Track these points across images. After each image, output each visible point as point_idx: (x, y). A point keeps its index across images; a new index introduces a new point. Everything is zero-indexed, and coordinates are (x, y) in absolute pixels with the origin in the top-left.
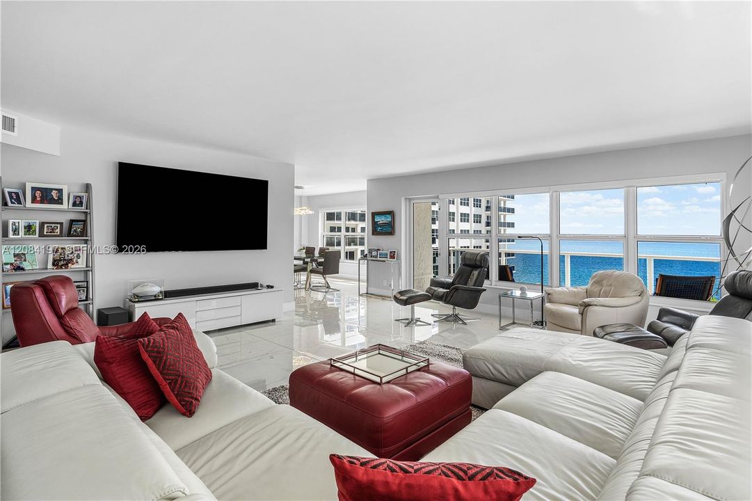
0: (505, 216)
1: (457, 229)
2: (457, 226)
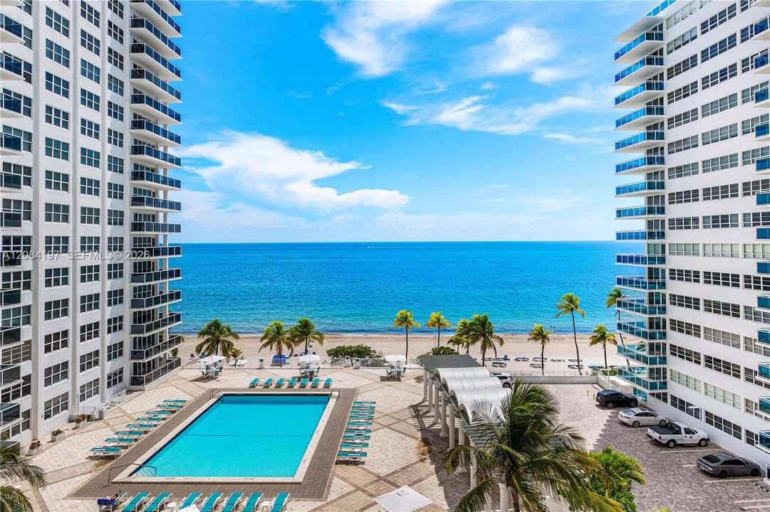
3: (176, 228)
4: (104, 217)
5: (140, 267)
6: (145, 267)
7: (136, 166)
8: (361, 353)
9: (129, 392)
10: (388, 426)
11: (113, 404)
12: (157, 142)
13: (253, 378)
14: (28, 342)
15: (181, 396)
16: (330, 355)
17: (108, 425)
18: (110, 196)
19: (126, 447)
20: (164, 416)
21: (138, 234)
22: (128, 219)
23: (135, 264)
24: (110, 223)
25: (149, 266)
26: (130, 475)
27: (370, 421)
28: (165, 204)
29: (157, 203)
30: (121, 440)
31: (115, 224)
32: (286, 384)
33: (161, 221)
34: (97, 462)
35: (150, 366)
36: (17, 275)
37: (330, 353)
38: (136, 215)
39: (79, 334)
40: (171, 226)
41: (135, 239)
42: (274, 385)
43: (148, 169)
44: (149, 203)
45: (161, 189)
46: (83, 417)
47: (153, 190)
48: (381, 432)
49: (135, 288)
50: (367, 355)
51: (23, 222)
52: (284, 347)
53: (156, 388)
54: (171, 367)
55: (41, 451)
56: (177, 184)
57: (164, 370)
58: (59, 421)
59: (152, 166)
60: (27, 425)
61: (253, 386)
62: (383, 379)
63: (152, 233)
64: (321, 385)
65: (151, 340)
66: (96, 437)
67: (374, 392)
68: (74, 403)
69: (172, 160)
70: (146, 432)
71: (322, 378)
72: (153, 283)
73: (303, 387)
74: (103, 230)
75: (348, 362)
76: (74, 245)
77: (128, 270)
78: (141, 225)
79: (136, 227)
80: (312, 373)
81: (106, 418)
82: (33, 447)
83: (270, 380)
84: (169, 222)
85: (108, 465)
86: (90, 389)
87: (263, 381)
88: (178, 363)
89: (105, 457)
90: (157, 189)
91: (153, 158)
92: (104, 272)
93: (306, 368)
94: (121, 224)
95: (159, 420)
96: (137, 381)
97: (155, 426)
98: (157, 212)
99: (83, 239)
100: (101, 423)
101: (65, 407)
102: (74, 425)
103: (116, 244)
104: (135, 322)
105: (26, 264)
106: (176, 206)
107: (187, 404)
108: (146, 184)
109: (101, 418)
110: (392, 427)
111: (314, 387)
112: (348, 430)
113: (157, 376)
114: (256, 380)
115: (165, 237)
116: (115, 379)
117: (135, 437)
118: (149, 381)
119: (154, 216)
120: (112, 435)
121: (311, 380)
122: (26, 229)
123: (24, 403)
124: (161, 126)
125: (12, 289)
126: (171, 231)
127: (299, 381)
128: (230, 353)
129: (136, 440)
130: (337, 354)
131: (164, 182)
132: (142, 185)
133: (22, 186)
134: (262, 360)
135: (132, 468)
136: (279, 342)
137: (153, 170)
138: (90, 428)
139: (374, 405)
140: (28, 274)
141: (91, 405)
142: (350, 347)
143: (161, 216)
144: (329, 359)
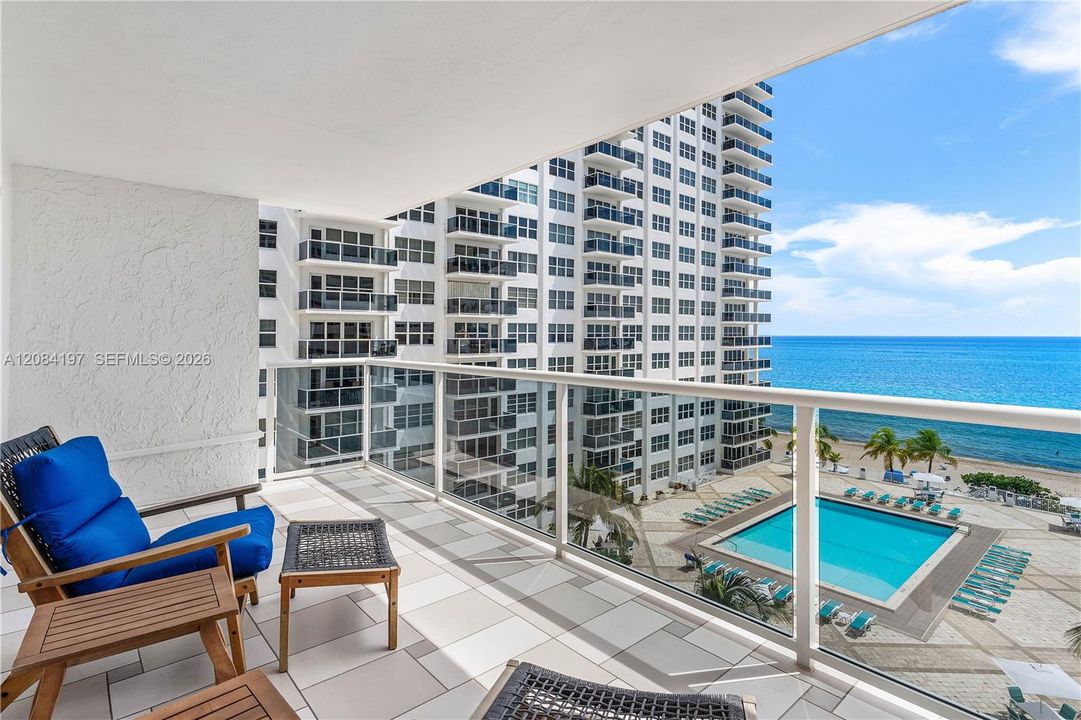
0: (756, 304)
1: (674, 323)
2: (674, 320)
3: (767, 318)
4: (698, 308)
5: (730, 356)
6: (735, 356)
7: (727, 258)
8: (1021, 489)
9: (718, 473)
10: (1049, 591)
11: (705, 481)
12: (748, 232)
13: (850, 487)
14: (639, 413)
15: (768, 488)
16: (967, 482)
17: (699, 497)
18: (703, 289)
19: (712, 520)
20: (748, 502)
21: (729, 323)
22: (720, 310)
23: (726, 352)
24: (703, 314)
25: (739, 356)
26: (714, 544)
27: (1018, 576)
28: (754, 294)
29: (746, 293)
30: (709, 512)
31: (708, 314)
32: (893, 503)
33: (751, 310)
34: (688, 525)
35: (739, 452)
36: (633, 356)
37: (967, 479)
38: (726, 305)
39: (677, 412)
40: (761, 316)
41: (726, 328)
42: (875, 500)
43: (738, 260)
44: (739, 293)
45: (751, 278)
46: (680, 485)
47: (743, 281)
48: (1034, 594)
49: (725, 376)
50: (1033, 492)
51: (636, 313)
52: (896, 460)
53: (744, 475)
54: (760, 458)
55: (647, 505)
56: (767, 272)
57: (753, 460)
58: (661, 483)
59: (741, 257)
60: (639, 481)
61: (849, 495)
62: (1053, 528)
63: (741, 323)
64: (944, 514)
65: (741, 428)
66: (690, 504)
67: (1033, 541)
68: (673, 472)
69: (761, 250)
70: (731, 512)
71: (947, 506)
72: (742, 372)
73: (916, 510)
74: (697, 320)
75: (993, 494)
76: (674, 333)
77: (719, 358)
78: (732, 315)
79: (727, 317)
80: (932, 497)
81: (698, 491)
82: (642, 499)
83: (872, 493)
84: (759, 312)
85: (696, 531)
86: (686, 463)
87: (862, 492)
88: (767, 456)
89: (696, 522)
90: (747, 279)
91: (742, 249)
92: (698, 359)
93: (924, 489)
94: (713, 314)
95: (744, 504)
96: (726, 465)
97: (740, 508)
98: (747, 302)
99: (681, 328)
100: (694, 494)
101: (666, 473)
102: (672, 490)
103: (708, 333)
104: (725, 408)
105: (638, 348)
106: (767, 295)
107: (771, 497)
108: (735, 275)
109: (694, 491)
110: (1058, 593)
111: (933, 513)
112: (975, 576)
113: (745, 464)
114: (854, 489)
115: (755, 326)
116: (708, 458)
117: (721, 513)
118: (738, 467)
119: (744, 306)
120: (701, 506)
121: (928, 504)
122: (638, 319)
123: (637, 462)
124: (752, 216)
125: (629, 368)
126: (761, 320)
127: (911, 502)
128: (827, 456)
129: (721, 516)
130: (976, 481)
131: (754, 272)
132: (733, 276)
133: (636, 284)
134: (863, 470)
135: (716, 538)
136: (890, 454)
137: (743, 261)
138: (684, 496)
139: (1027, 557)
140: (640, 357)
141: (686, 476)
142: (1003, 477)
143: (751, 305)
144: (966, 488)
